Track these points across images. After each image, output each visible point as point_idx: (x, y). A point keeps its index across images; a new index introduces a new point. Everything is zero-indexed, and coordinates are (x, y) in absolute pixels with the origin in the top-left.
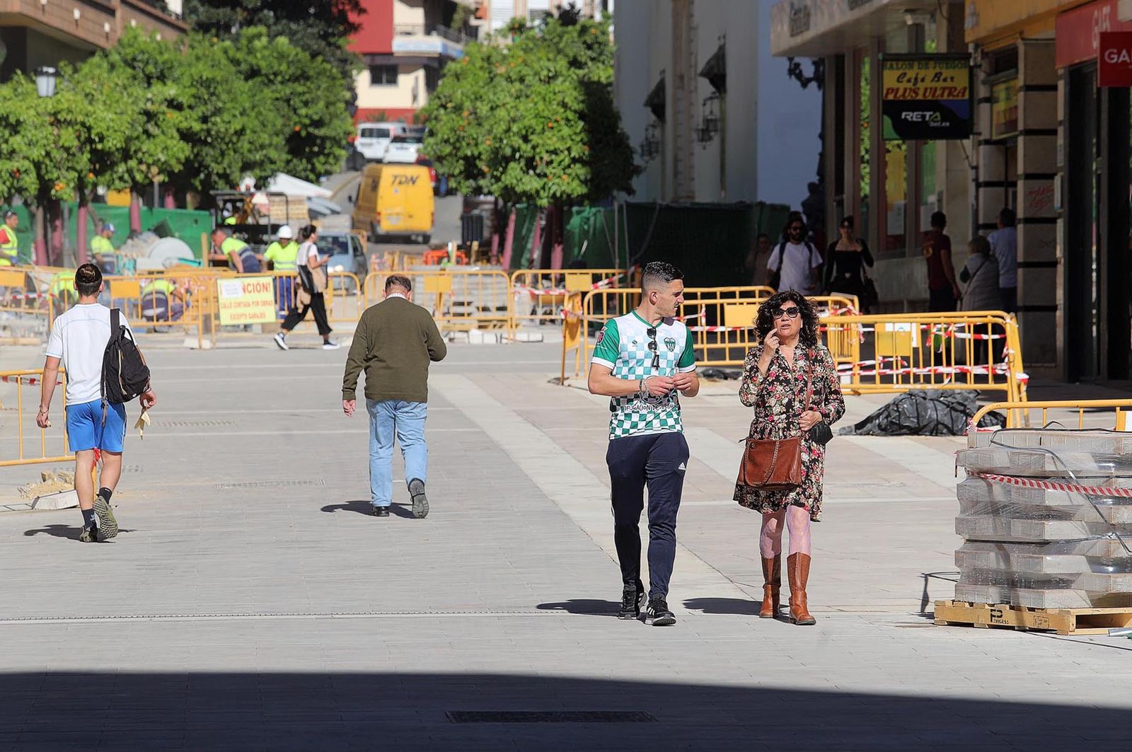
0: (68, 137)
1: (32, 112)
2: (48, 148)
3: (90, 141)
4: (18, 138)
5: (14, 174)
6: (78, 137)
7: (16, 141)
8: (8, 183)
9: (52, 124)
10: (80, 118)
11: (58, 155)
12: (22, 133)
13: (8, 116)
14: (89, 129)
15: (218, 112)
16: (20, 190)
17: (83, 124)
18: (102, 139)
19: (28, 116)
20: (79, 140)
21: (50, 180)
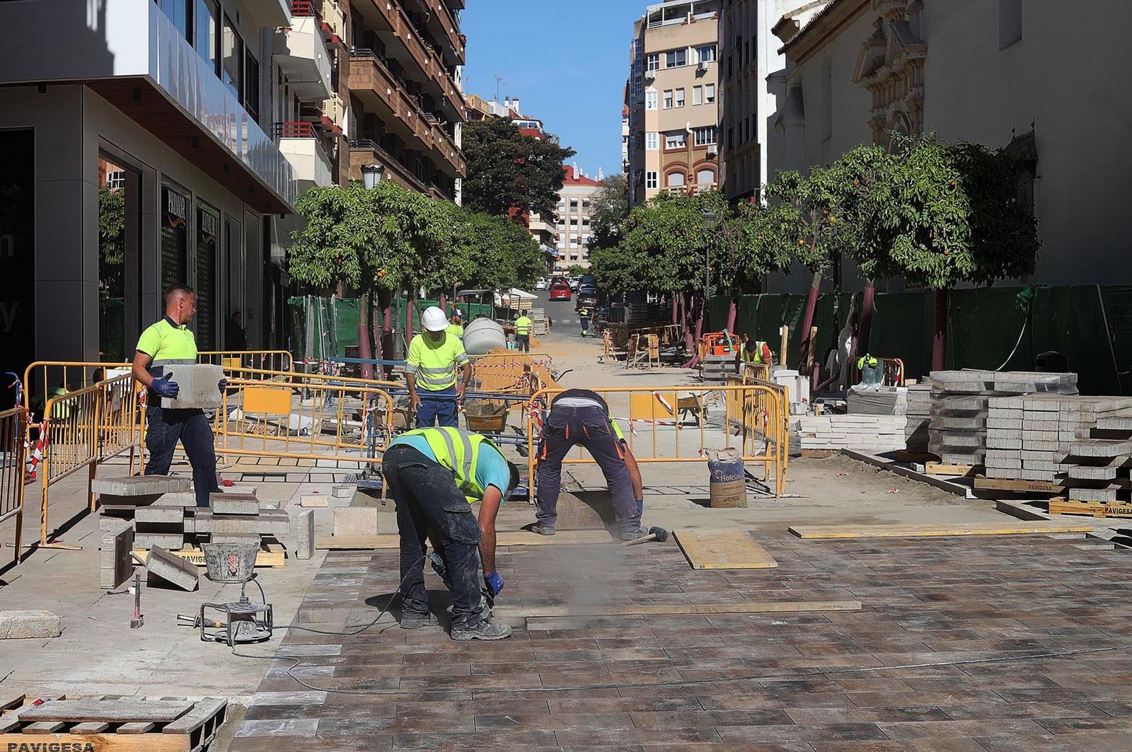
0: (390, 224)
1: (356, 200)
2: (371, 235)
3: (412, 228)
4: (342, 226)
5: (338, 261)
6: (401, 225)
7: (339, 228)
8: (331, 270)
9: (374, 211)
10: (403, 205)
11: (381, 242)
12: (346, 220)
13: (331, 203)
14: (411, 215)
15: (491, 246)
16: (343, 276)
17: (406, 212)
18: (424, 225)
19: (351, 203)
20: (401, 228)
21: (373, 267)
